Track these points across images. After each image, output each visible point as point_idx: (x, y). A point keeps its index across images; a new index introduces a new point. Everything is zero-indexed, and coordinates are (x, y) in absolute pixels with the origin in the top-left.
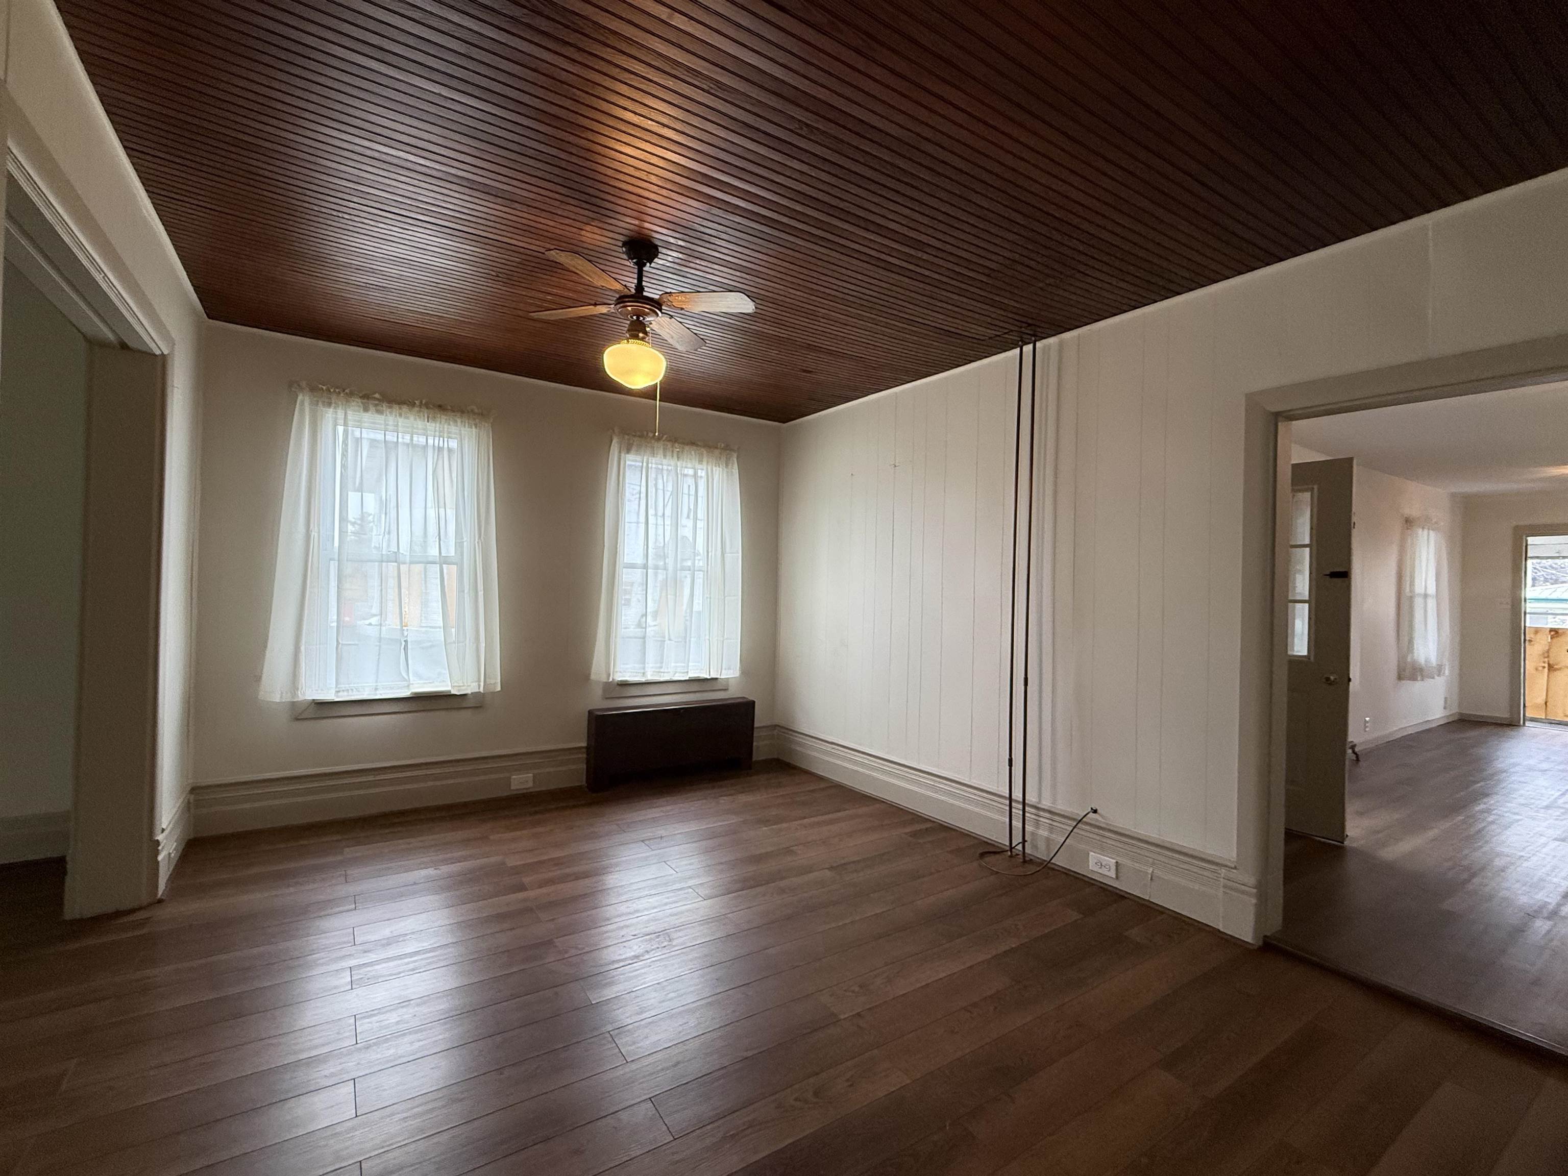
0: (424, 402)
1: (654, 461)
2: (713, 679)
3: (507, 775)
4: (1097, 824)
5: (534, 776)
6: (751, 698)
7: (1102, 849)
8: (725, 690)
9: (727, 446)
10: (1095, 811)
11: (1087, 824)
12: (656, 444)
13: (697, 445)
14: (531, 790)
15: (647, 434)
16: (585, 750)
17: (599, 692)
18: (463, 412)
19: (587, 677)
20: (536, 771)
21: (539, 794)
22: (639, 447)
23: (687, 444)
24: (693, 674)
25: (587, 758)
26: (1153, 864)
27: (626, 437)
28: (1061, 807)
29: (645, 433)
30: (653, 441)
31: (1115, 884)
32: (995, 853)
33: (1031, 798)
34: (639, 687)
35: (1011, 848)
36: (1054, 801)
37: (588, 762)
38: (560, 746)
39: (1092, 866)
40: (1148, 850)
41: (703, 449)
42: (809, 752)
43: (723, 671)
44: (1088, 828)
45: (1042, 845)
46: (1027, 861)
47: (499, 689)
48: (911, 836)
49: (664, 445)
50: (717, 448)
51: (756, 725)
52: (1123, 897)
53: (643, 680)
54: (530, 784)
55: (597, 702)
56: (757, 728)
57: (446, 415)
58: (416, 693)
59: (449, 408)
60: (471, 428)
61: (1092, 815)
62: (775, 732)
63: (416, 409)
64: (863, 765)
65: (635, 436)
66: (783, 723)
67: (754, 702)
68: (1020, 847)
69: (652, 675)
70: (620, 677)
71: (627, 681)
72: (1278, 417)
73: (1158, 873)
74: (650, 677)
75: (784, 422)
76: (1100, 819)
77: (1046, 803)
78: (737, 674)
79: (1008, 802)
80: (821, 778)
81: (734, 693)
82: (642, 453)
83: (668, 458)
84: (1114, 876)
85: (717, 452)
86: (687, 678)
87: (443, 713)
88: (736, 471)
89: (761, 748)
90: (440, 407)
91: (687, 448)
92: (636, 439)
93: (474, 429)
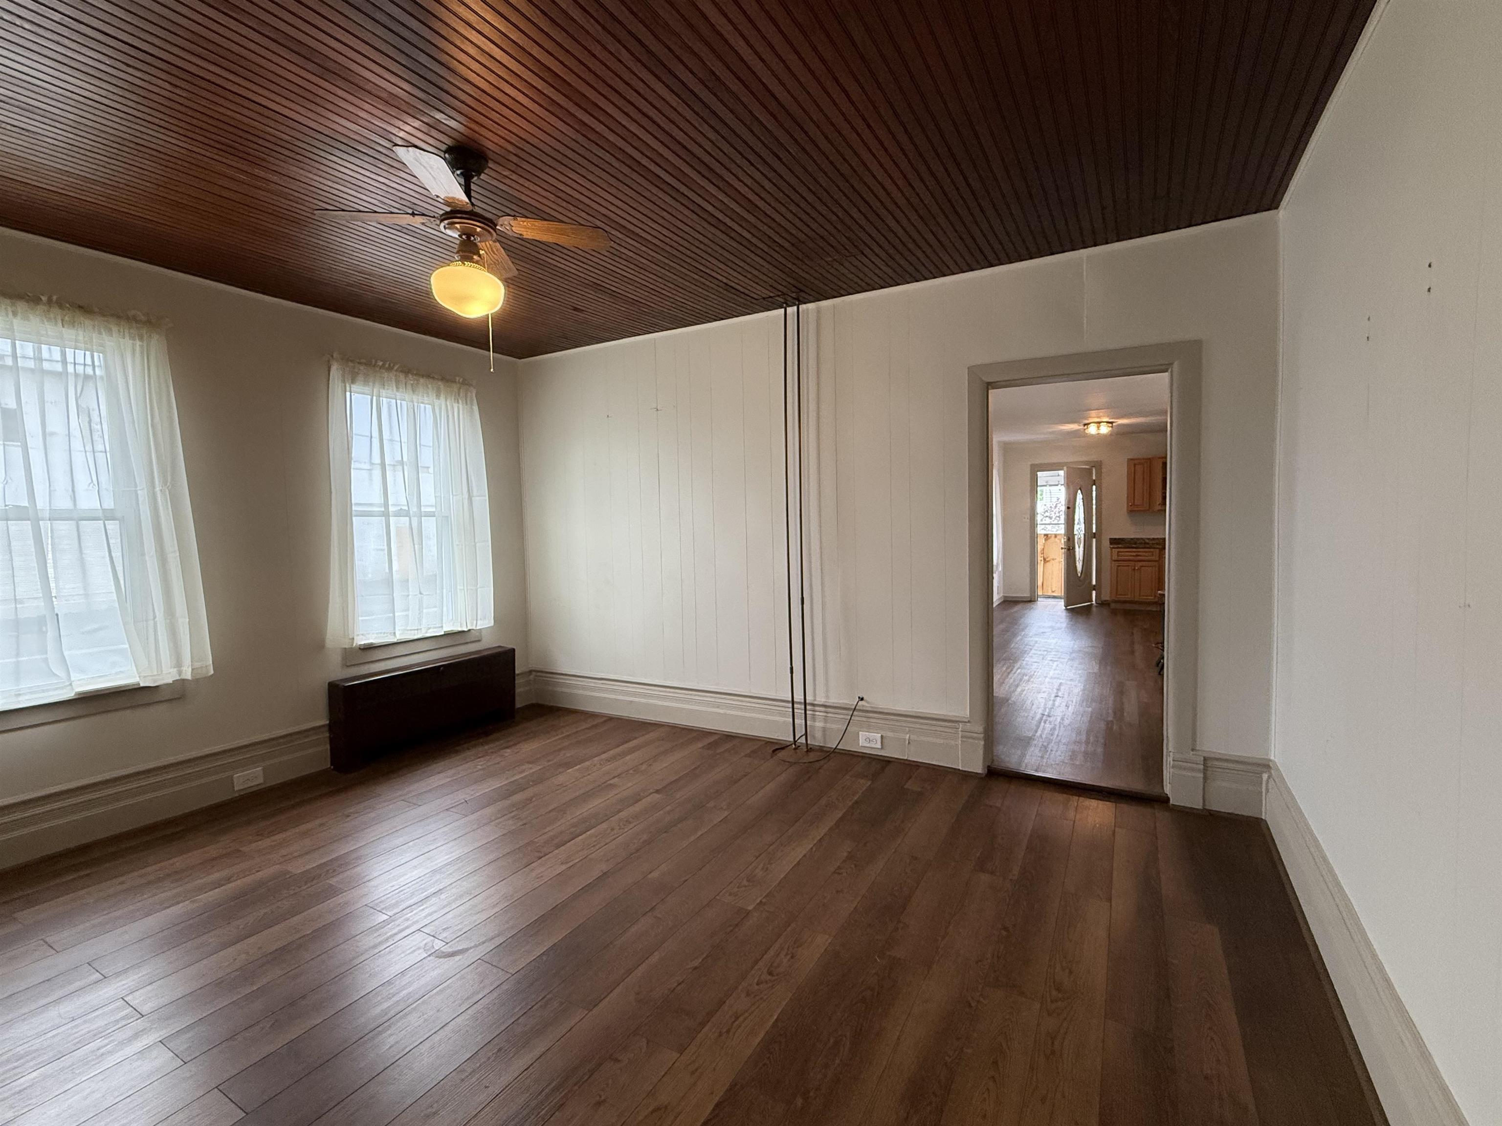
0: (55, 298)
1: (384, 394)
2: (469, 630)
3: (227, 774)
4: (864, 709)
5: (263, 770)
6: (510, 646)
7: (869, 728)
8: (479, 641)
9: (464, 380)
10: (862, 699)
11: (860, 710)
12: (386, 375)
13: (433, 378)
14: (263, 786)
15: (376, 362)
16: (327, 729)
17: (336, 659)
18: (119, 317)
19: (320, 646)
20: (268, 763)
21: (271, 789)
22: (366, 376)
23: (423, 376)
24: (448, 628)
25: (330, 737)
26: (910, 731)
27: (351, 364)
28: (833, 700)
29: (374, 361)
30: (384, 371)
31: (882, 753)
32: (783, 748)
33: (809, 699)
34: (384, 649)
35: (795, 742)
36: (827, 697)
37: (332, 741)
38: (296, 729)
39: (862, 742)
40: (905, 721)
41: (440, 383)
42: (575, 691)
43: (479, 622)
44: (861, 714)
45: (819, 735)
46: (810, 749)
47: (212, 672)
48: (708, 749)
49: (396, 376)
50: (455, 382)
51: (517, 672)
52: (889, 762)
53: (395, 640)
54: (261, 780)
55: (336, 672)
56: (518, 675)
57: (92, 320)
58: (80, 694)
59: (96, 310)
60: (134, 340)
61: (861, 703)
62: (532, 677)
63: (41, 308)
64: (635, 694)
65: (360, 363)
66: (540, 667)
67: (514, 650)
68: (803, 740)
69: (400, 634)
70: (362, 640)
71: (372, 644)
72: (989, 386)
73: (913, 737)
74: (399, 637)
75: (520, 358)
76: (867, 705)
77: (820, 700)
78: (492, 623)
79: (790, 705)
80: (593, 715)
81: (488, 643)
82: (371, 384)
83: (401, 390)
84: (880, 747)
85: (455, 387)
86: (443, 633)
87: (128, 712)
88: (476, 408)
89: (522, 696)
90: (80, 307)
91: (422, 380)
92: (362, 368)
93: (138, 343)
